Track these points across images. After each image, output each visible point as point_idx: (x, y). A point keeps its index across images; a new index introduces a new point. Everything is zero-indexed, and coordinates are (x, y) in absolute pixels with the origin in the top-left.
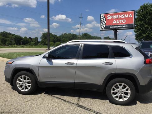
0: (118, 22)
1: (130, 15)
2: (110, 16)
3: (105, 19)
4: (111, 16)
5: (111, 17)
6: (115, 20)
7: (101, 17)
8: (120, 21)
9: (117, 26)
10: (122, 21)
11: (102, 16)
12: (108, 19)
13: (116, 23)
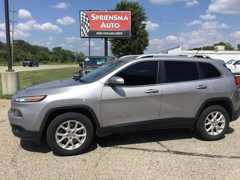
0: (109, 26)
1: (126, 16)
2: (95, 16)
3: (87, 19)
4: (97, 16)
5: (97, 18)
6: (103, 23)
7: (81, 16)
8: (111, 25)
9: (107, 32)
10: (114, 25)
11: (83, 15)
12: (92, 19)
13: (105, 27)
